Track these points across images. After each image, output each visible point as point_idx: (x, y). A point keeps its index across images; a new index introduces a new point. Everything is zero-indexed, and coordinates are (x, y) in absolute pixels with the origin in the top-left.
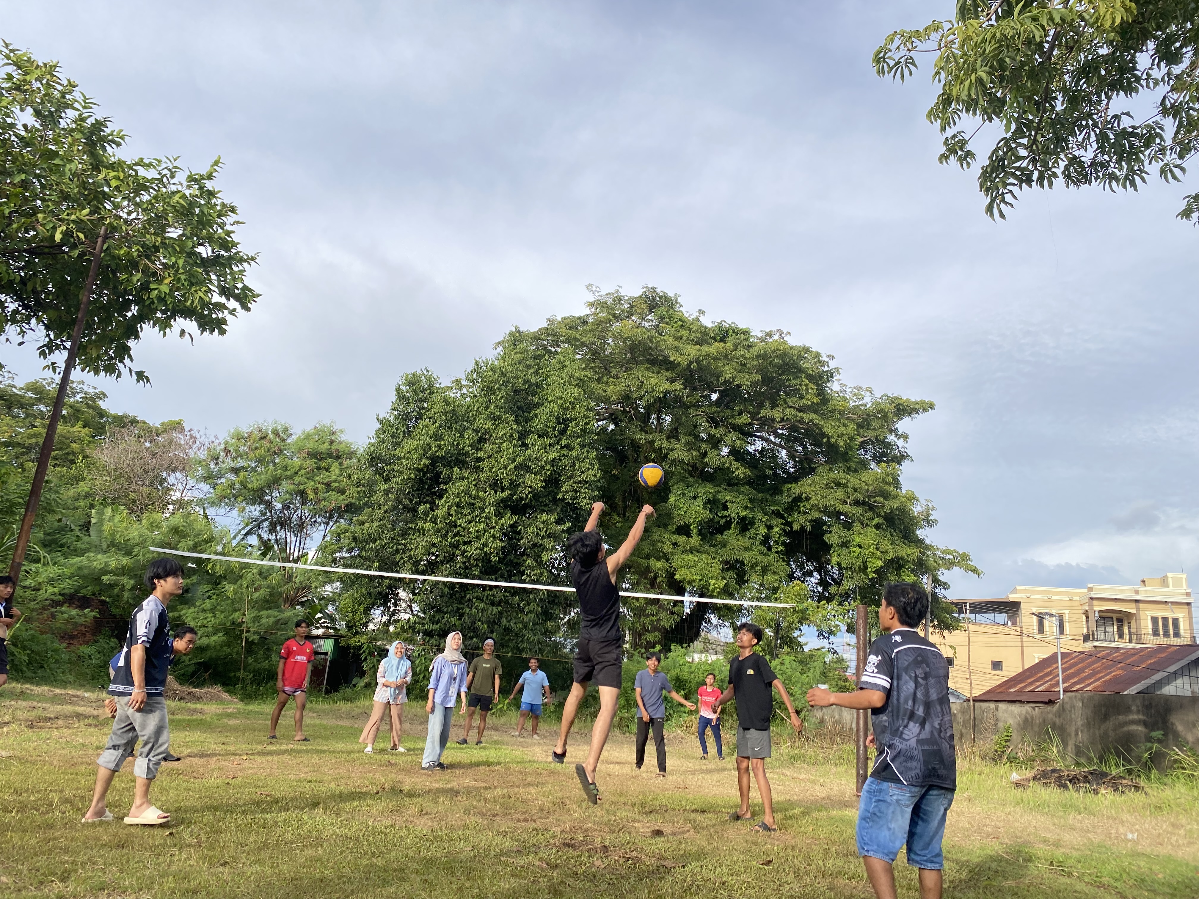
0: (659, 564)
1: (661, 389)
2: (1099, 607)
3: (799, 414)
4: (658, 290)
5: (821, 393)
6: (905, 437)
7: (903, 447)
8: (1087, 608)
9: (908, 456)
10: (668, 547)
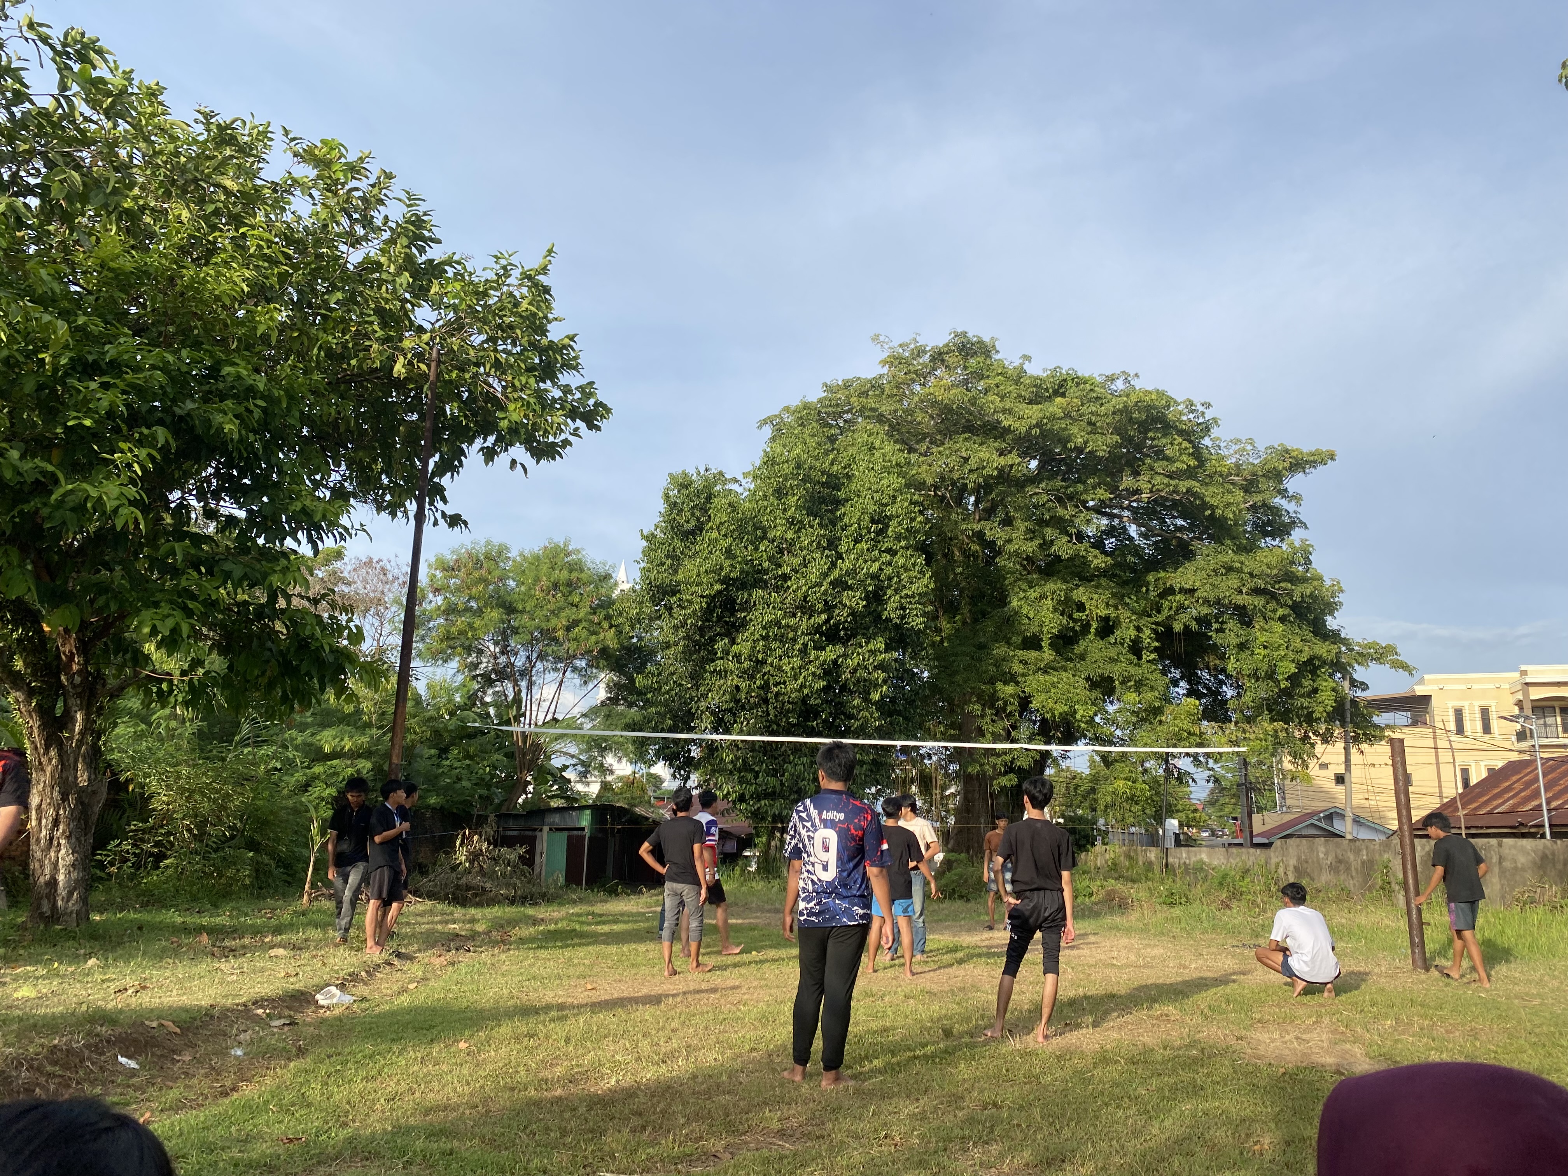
0: (1010, 689)
1: (995, 465)
2: (1537, 694)
3: (1173, 482)
4: (970, 335)
5: (1197, 454)
6: (1296, 498)
7: (1295, 512)
8: (1521, 698)
9: (1301, 522)
10: (1017, 668)
